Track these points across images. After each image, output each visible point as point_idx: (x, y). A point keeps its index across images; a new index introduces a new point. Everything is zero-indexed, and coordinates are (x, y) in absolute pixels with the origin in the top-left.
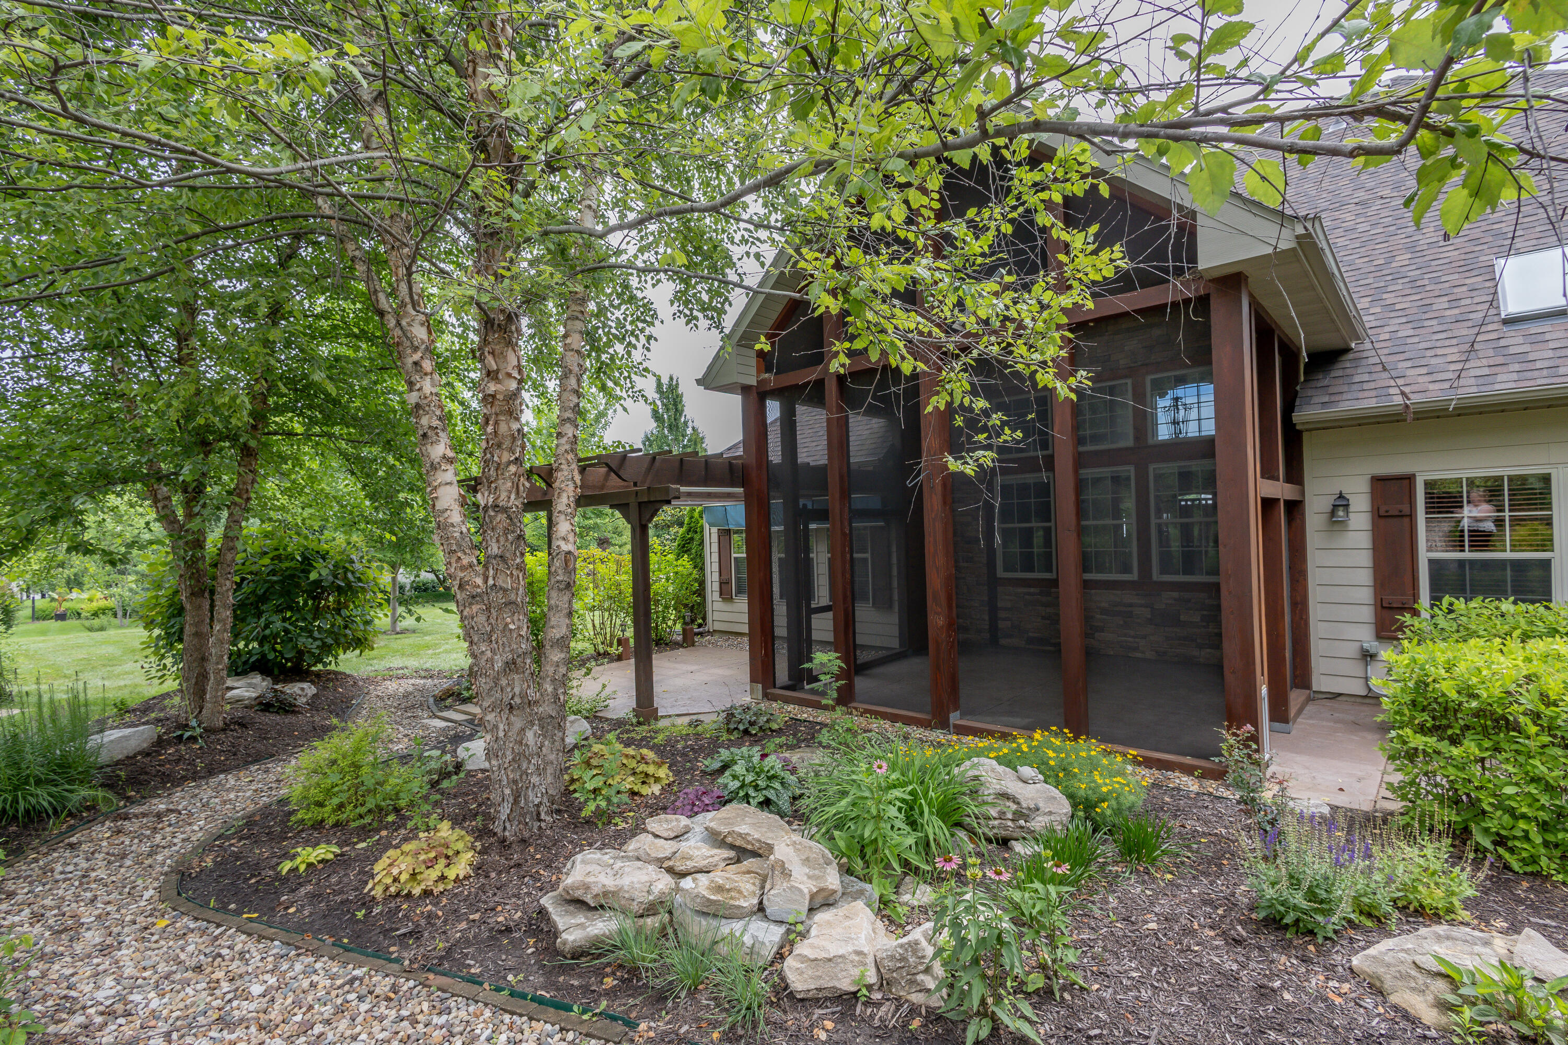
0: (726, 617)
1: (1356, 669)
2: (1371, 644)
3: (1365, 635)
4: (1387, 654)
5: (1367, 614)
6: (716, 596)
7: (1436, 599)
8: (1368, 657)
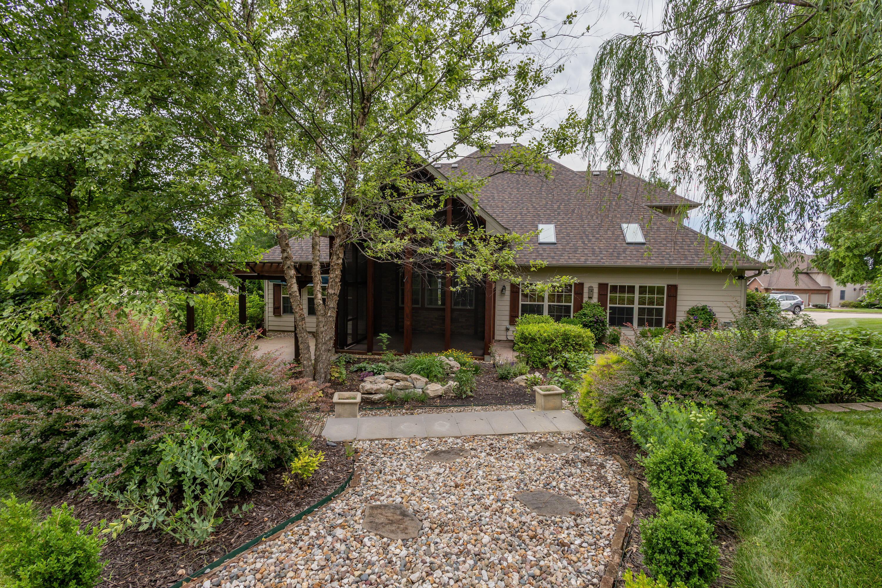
0: (275, 323)
1: (504, 333)
2: (508, 326)
3: (507, 324)
4: (512, 328)
5: (508, 318)
6: (271, 314)
7: (522, 315)
8: (507, 329)
